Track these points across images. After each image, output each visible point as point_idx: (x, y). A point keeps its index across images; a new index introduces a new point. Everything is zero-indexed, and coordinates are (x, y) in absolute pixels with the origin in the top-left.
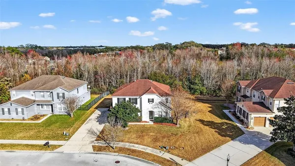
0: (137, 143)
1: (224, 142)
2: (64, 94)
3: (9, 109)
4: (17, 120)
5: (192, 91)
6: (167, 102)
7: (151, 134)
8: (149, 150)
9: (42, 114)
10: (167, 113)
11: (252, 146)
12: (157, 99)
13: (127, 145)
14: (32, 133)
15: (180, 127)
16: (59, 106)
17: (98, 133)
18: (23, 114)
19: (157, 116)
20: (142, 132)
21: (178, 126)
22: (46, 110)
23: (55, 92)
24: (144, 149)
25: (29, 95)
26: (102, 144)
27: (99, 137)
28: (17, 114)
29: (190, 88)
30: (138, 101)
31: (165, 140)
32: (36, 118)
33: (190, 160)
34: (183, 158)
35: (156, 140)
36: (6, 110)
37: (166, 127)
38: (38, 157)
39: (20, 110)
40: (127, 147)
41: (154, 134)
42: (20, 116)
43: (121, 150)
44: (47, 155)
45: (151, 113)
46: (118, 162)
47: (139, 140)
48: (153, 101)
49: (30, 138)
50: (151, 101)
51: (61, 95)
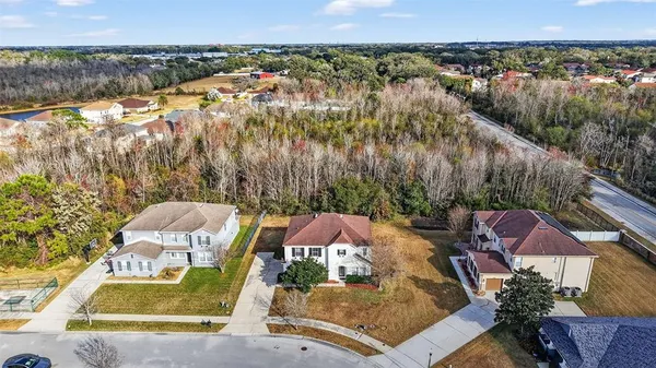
0: (325, 320)
1: (440, 318)
2: (208, 238)
3: (129, 263)
4: (143, 278)
5: (407, 210)
6: (365, 254)
7: (343, 304)
8: (342, 331)
9: (175, 266)
10: (365, 269)
11: (476, 324)
12: (351, 249)
13: (313, 323)
14: (176, 302)
15: (383, 292)
16: (200, 255)
17: (270, 303)
18: (150, 269)
19: (351, 273)
20: (330, 300)
21: (380, 289)
22: (180, 260)
23: (194, 235)
24: (335, 329)
25: (153, 238)
26: (278, 320)
27: (271, 309)
28: (141, 269)
29: (404, 205)
30: (323, 251)
31: (362, 314)
32: (168, 273)
33: (393, 346)
34: (385, 342)
35: (350, 315)
36: (124, 264)
37: (364, 293)
38: (202, 343)
39: (145, 264)
40: (312, 326)
41: (347, 304)
42: (146, 273)
43: (307, 331)
44: (212, 339)
45: (342, 269)
46: (304, 349)
47: (327, 316)
48: (344, 252)
49: (178, 312)
50: (342, 253)
51: (203, 239)
